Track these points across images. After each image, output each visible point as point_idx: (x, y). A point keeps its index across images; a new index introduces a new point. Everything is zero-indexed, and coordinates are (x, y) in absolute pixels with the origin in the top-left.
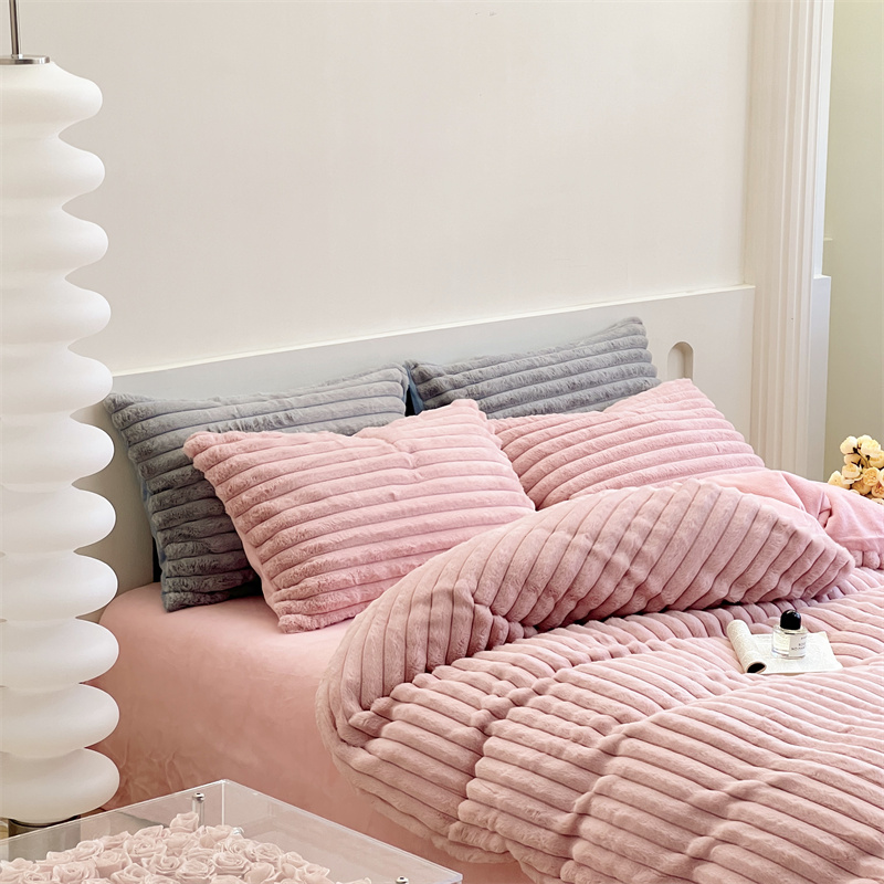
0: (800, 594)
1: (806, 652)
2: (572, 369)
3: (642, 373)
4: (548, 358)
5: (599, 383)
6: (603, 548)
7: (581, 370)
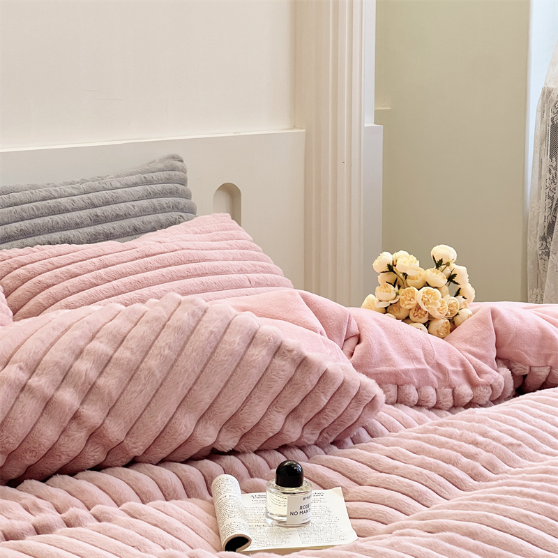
0: (314, 438)
1: (311, 516)
2: (95, 201)
3: (176, 208)
4: (69, 190)
5: (126, 216)
6: (40, 382)
7: (107, 203)
